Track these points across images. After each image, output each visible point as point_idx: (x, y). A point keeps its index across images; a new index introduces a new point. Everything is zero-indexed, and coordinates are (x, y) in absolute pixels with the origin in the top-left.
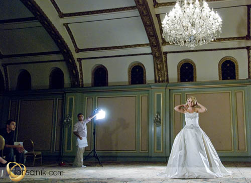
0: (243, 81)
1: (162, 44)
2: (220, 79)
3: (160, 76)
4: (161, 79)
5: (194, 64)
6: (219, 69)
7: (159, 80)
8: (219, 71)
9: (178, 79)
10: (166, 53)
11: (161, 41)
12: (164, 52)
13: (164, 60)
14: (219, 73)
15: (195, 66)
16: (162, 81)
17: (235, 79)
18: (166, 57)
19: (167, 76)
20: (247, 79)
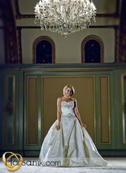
0: (109, 65)
1: (16, 17)
2: (82, 62)
3: (12, 55)
4: (13, 59)
5: (53, 43)
6: (82, 50)
7: (11, 60)
8: (82, 52)
9: (34, 60)
10: (20, 28)
11: (15, 13)
12: (18, 27)
13: (17, 36)
14: (82, 54)
15: (54, 45)
16: (15, 62)
17: (99, 62)
18: (20, 33)
19: (21, 55)
20: (113, 63)
